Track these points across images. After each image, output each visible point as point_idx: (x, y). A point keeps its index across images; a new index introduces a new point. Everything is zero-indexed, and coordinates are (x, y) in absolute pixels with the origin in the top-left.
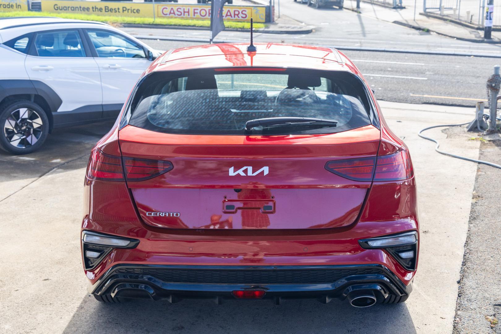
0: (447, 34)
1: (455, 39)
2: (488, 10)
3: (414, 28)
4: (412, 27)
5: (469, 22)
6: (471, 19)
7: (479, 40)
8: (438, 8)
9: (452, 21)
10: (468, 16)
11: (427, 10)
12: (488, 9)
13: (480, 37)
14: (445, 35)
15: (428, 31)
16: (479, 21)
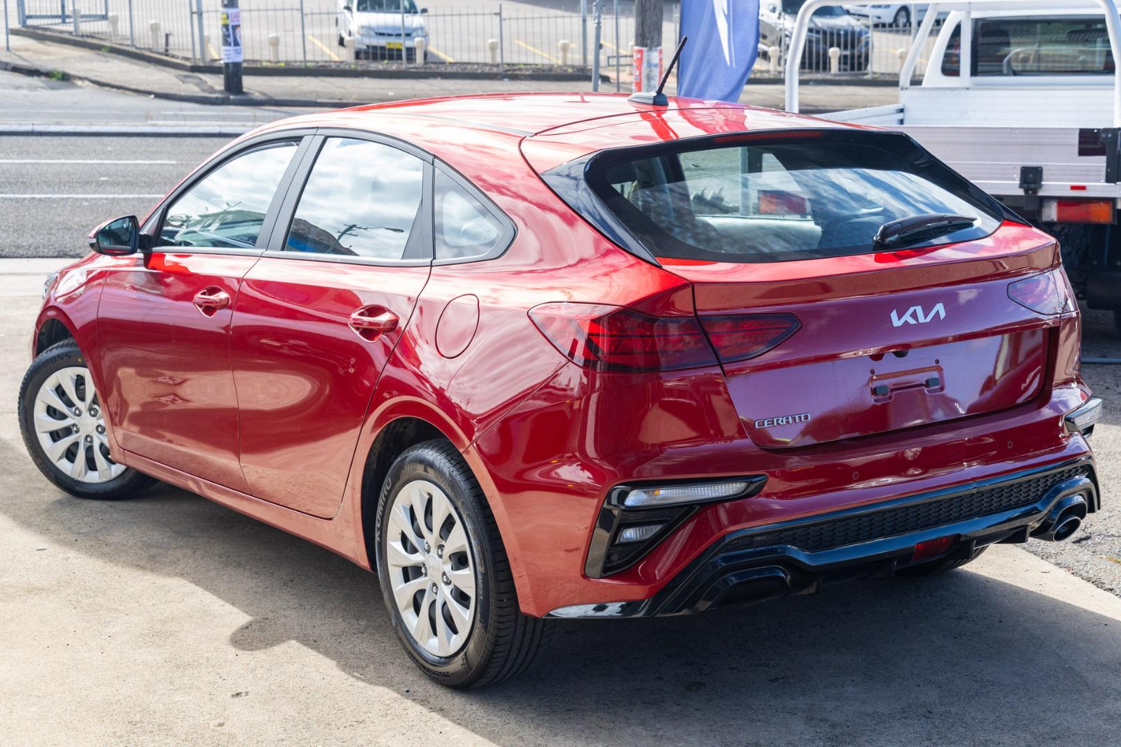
0: (127, 85)
1: (153, 96)
2: (228, 22)
3: (16, 69)
4: (9, 67)
5: (162, 51)
6: (167, 44)
7: (217, 98)
8: (56, 17)
9: (113, 51)
10: (156, 38)
11: (30, 22)
12: (228, 18)
13: (212, 90)
14: (119, 88)
15: (66, 78)
16: (194, 50)
